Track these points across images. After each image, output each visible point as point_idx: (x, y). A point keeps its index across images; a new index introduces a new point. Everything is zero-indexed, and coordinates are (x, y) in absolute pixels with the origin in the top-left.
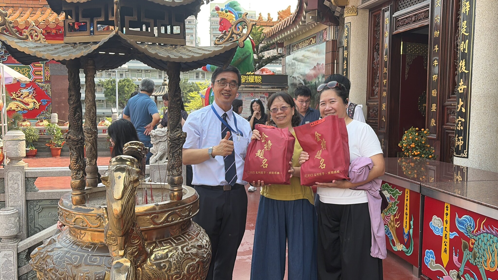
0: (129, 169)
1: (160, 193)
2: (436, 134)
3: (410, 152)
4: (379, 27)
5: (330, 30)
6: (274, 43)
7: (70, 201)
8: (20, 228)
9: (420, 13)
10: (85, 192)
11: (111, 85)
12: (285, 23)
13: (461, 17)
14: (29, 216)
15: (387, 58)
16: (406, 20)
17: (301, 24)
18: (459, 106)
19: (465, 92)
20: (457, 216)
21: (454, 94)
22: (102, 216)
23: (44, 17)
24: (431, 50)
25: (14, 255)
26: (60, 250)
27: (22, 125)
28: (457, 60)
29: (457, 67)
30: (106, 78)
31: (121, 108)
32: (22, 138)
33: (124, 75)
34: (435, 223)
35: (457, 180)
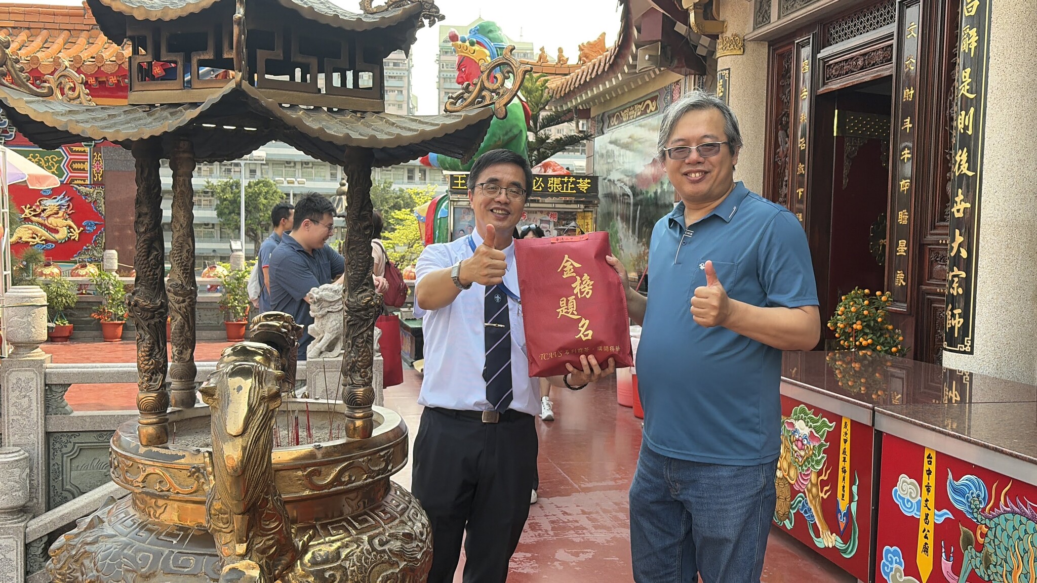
0: (260, 372)
1: (326, 422)
2: (905, 302)
3: (851, 339)
4: (790, 78)
5: (687, 84)
6: (569, 110)
7: (135, 437)
8: (33, 490)
9: (874, 51)
10: (167, 420)
11: (232, 193)
12: (594, 68)
13: (960, 60)
14: (51, 465)
15: (805, 143)
16: (846, 65)
17: (626, 71)
18: (955, 245)
19: (967, 216)
20: (950, 476)
21: (944, 220)
22: (202, 471)
23: (93, 50)
24: (897, 129)
25: (17, 547)
26: (112, 540)
27: (42, 274)
28: (951, 149)
29: (950, 165)
30: (221, 177)
31: (251, 241)
32: (40, 302)
33: (258, 173)
34: (904, 491)
35: (950, 400)
